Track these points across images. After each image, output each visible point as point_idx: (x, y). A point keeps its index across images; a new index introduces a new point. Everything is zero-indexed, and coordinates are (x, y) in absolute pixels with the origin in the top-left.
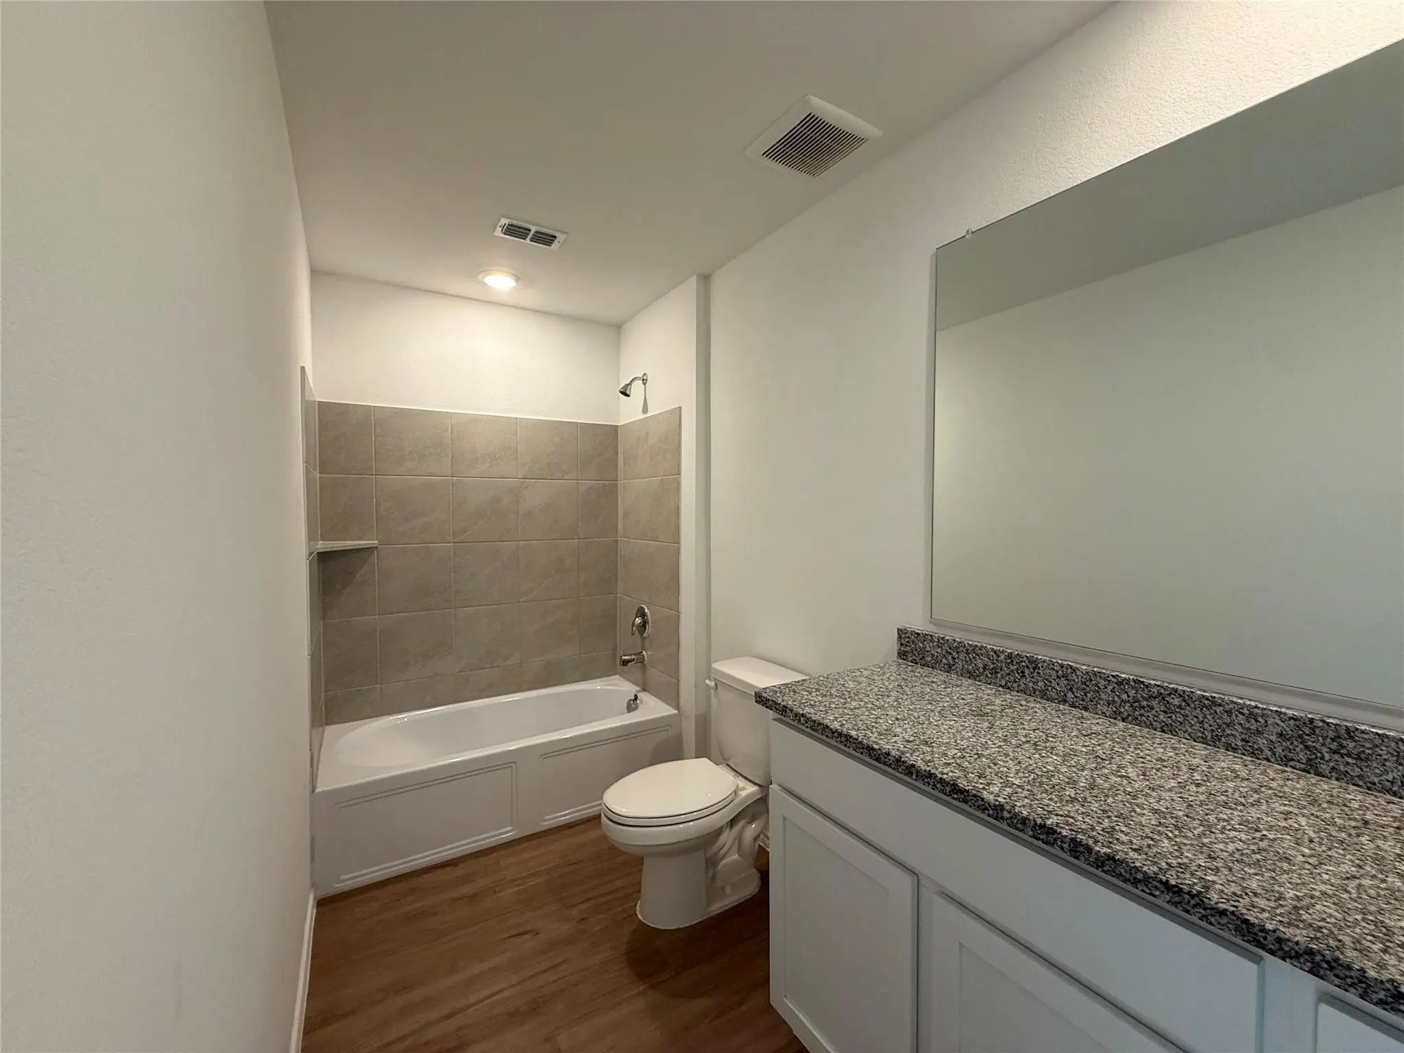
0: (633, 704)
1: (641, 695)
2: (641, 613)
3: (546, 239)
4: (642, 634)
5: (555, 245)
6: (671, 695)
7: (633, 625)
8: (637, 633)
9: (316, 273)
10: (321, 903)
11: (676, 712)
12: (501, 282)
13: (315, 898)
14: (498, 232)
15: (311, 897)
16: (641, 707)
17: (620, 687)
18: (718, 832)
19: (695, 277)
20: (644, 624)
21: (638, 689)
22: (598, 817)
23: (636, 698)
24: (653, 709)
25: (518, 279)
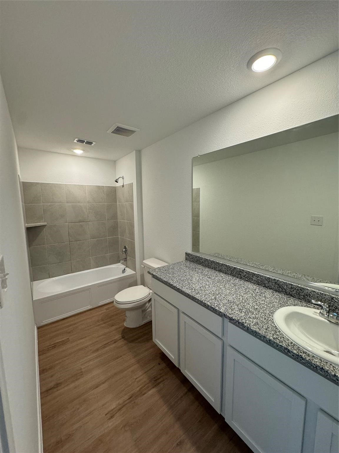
0: (124, 271)
1: (126, 269)
2: (125, 248)
3: (90, 143)
4: (126, 253)
5: (93, 145)
6: (134, 269)
7: (123, 251)
8: (124, 253)
9: (18, 147)
10: (38, 328)
11: (135, 272)
12: (79, 152)
13: (37, 327)
14: (75, 141)
15: (36, 327)
16: (126, 272)
17: (120, 266)
18: (146, 303)
19: (135, 151)
20: (126, 251)
21: (125, 267)
22: (113, 302)
23: (125, 270)
24: (129, 272)
25: (83, 150)
